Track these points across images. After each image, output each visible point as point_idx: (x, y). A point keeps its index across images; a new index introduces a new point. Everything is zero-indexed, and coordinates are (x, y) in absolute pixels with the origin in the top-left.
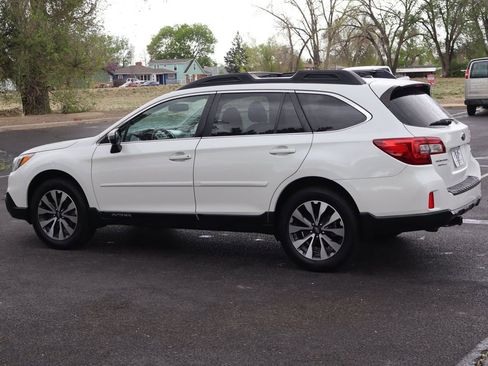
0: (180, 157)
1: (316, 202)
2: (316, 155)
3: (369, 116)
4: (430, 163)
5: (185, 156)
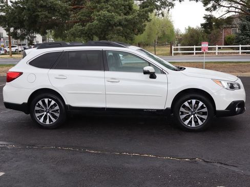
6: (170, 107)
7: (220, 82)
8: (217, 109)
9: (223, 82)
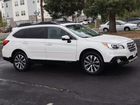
6: (79, 60)
7: (107, 44)
8: (104, 62)
9: (108, 45)
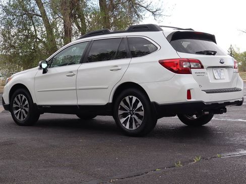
0: (71, 74)
1: (131, 97)
2: (131, 70)
3: (159, 47)
4: (191, 73)
5: (72, 74)
